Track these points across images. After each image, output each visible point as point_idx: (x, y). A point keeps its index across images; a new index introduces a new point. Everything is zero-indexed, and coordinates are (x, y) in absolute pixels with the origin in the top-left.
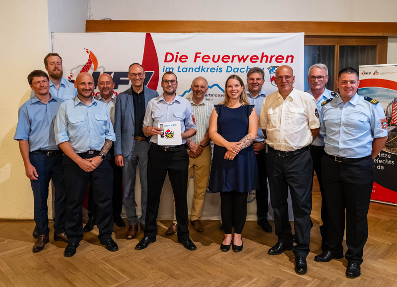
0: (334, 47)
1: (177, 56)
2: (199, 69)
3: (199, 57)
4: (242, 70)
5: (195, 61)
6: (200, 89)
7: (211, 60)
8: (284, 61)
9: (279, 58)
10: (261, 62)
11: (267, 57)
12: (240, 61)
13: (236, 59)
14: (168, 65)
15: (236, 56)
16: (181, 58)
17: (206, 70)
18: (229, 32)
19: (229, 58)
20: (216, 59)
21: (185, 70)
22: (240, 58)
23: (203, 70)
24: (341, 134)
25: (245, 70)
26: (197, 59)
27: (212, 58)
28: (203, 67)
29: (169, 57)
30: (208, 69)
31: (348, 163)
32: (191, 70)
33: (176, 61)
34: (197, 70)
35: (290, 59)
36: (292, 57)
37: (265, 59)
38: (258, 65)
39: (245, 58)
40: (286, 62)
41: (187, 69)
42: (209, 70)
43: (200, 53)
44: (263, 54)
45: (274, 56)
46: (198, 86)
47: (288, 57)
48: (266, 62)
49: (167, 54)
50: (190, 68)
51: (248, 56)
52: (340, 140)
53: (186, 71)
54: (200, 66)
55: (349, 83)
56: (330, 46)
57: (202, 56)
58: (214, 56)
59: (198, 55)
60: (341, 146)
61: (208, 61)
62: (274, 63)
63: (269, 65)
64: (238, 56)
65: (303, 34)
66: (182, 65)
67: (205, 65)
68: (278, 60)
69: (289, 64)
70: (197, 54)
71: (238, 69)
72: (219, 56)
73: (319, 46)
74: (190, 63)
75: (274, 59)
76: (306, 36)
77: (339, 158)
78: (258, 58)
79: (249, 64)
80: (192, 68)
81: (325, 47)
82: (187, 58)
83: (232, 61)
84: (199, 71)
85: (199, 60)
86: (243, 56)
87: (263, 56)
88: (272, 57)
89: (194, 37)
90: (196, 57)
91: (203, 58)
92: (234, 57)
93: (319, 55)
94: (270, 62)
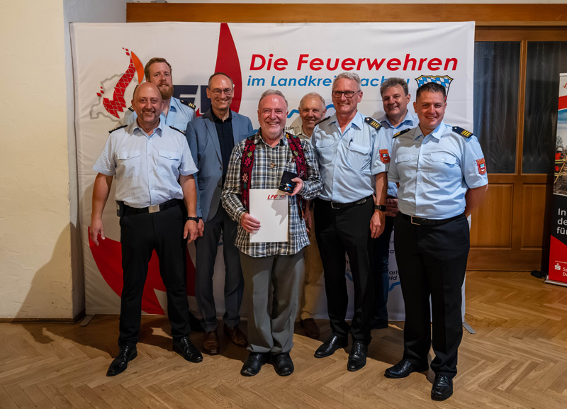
0: (518, 44)
1: (270, 60)
2: (306, 80)
3: (306, 62)
4: (374, 83)
5: (299, 68)
6: (311, 113)
7: (324, 67)
8: (442, 67)
9: (434, 63)
10: (405, 69)
11: (414, 61)
12: (370, 67)
13: (364, 64)
14: (256, 74)
15: (364, 59)
16: (276, 64)
17: (316, 82)
18: (352, 22)
19: (354, 63)
20: (332, 65)
21: (282, 82)
22: (372, 62)
23: (311, 82)
24: (418, 183)
25: (379, 83)
26: (303, 64)
27: (325, 63)
28: (311, 77)
29: (258, 62)
30: (319, 80)
31: (429, 227)
32: (293, 82)
33: (269, 68)
34: (302, 82)
35: (452, 63)
36: (455, 61)
37: (410, 64)
38: (400, 74)
39: (379, 62)
40: (446, 69)
41: (286, 80)
42: (321, 82)
43: (307, 56)
44: (408, 55)
45: (426, 59)
46: (307, 110)
47: (448, 61)
48: (413, 69)
49: (254, 56)
50: (291, 80)
51: (383, 60)
52: (417, 193)
53: (285, 84)
54: (307, 77)
55: (433, 106)
56: (512, 43)
57: (309, 59)
58: (329, 60)
59: (304, 59)
60: (419, 201)
61: (320, 68)
62: (425, 71)
63: (417, 73)
64: (368, 60)
65: (473, 23)
66: (279, 75)
67: (316, 75)
68: (433, 66)
69: (450, 72)
70: (302, 56)
71: (367, 80)
72: (337, 60)
73: (495, 43)
74: (291, 71)
75: (425, 64)
76: (477, 27)
77: (417, 219)
78: (399, 63)
79: (385, 73)
80: (295, 80)
81: (503, 44)
82: (286, 63)
83: (358, 69)
84: (305, 84)
85: (305, 67)
86: (376, 60)
87: (407, 60)
88: (422, 61)
89: (298, 29)
90: (301, 62)
91: (312, 63)
92: (361, 61)
93: (495, 57)
94: (420, 69)
